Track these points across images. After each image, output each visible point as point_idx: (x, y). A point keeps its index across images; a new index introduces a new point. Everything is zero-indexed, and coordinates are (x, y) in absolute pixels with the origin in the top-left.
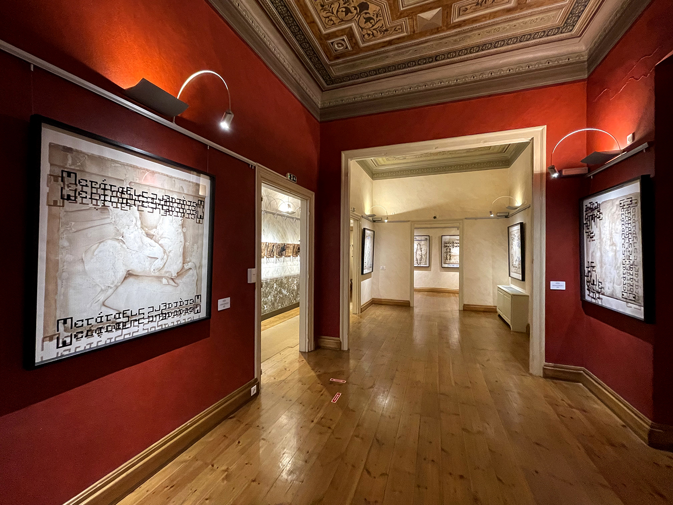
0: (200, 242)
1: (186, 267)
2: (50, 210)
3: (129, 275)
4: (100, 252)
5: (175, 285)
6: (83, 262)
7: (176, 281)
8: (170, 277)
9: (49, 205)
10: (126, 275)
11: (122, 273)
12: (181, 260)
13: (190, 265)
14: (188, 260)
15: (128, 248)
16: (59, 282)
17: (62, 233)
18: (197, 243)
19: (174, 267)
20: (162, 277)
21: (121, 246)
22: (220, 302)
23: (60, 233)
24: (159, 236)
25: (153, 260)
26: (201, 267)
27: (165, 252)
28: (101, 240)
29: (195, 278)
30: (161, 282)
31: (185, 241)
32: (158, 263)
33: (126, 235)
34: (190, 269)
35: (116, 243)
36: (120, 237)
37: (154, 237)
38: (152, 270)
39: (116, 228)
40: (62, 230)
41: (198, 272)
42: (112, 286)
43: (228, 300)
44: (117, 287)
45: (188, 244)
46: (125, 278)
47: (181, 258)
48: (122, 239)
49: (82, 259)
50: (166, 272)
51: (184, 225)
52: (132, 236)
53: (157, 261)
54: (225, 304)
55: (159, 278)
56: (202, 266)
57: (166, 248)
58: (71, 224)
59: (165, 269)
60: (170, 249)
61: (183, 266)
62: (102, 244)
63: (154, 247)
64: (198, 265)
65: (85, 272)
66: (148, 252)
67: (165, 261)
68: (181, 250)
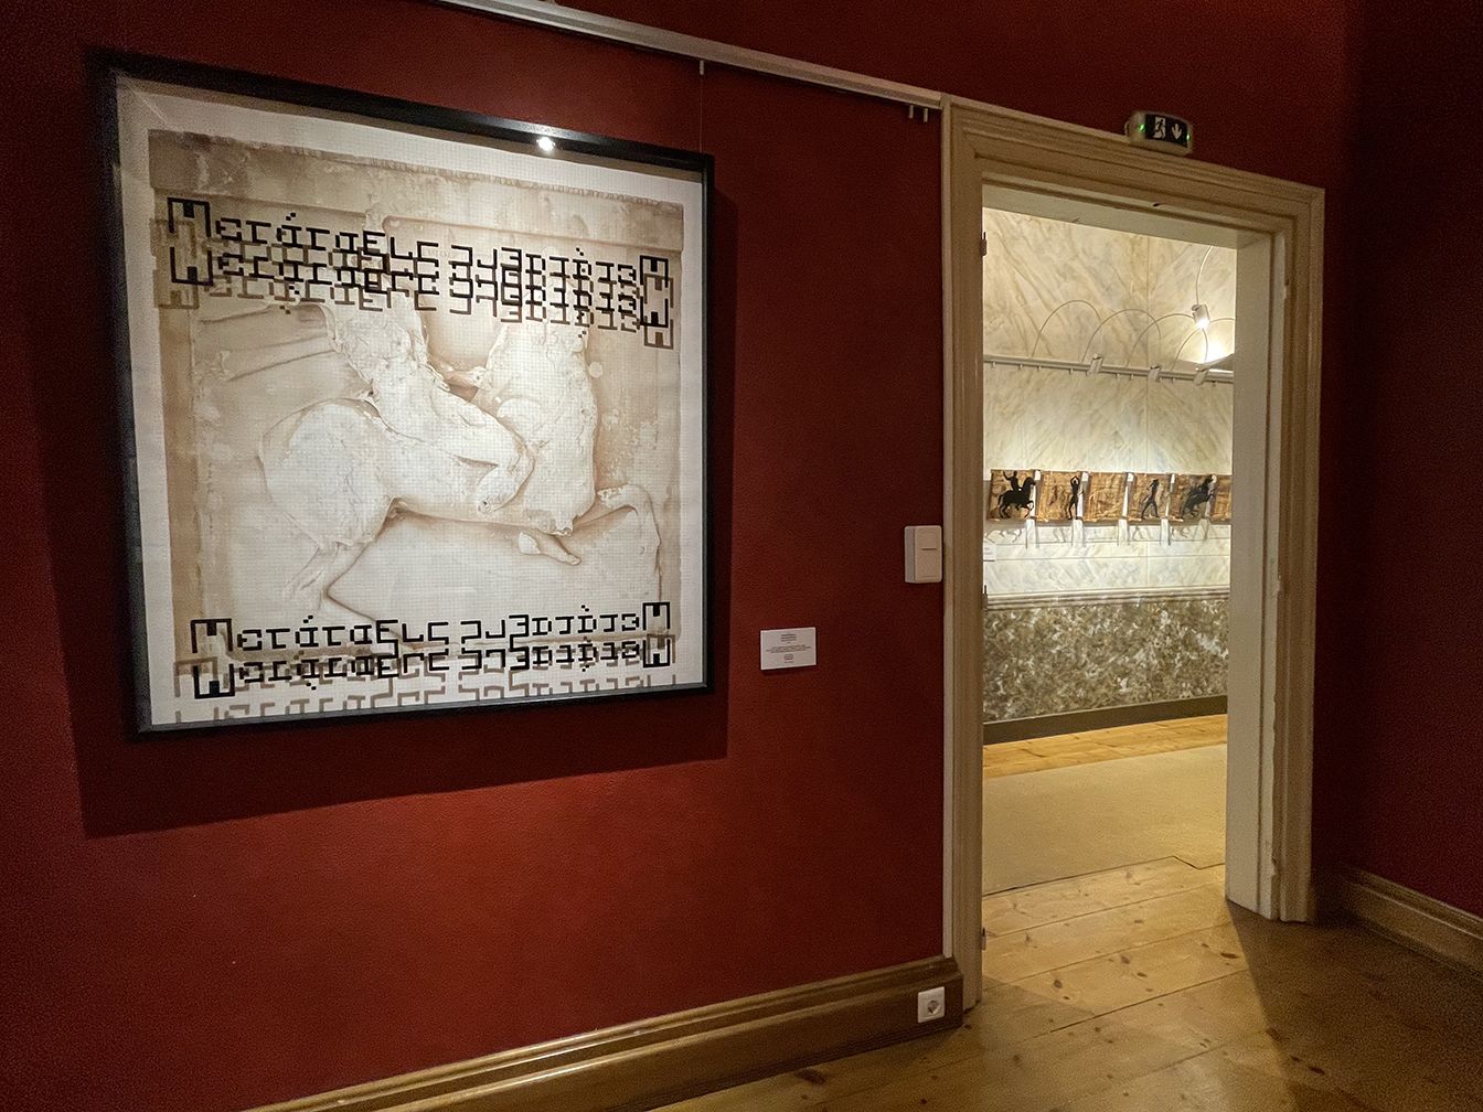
0: (664, 416)
1: (610, 500)
2: (163, 320)
3: (398, 513)
4: (306, 438)
5: (571, 559)
6: (261, 466)
7: (572, 545)
8: (547, 530)
9: (161, 306)
10: (390, 512)
11: (374, 505)
12: (586, 475)
13: (624, 495)
14: (617, 476)
15: (389, 429)
16: (204, 519)
17: (200, 382)
18: (652, 417)
19: (563, 497)
20: (515, 530)
21: (368, 422)
22: (769, 639)
23: (195, 381)
24: (498, 391)
25: (481, 470)
26: (672, 504)
27: (521, 445)
28: (307, 404)
29: (650, 542)
30: (514, 544)
31: (602, 409)
32: (497, 483)
33: (382, 387)
34: (627, 508)
35: (351, 413)
36: (362, 394)
37: (478, 396)
38: (478, 503)
39: (349, 366)
40: (198, 373)
41: (661, 521)
42: (349, 543)
43: (807, 636)
44: (364, 548)
45: (615, 420)
46: (388, 522)
47: (588, 468)
48: (370, 400)
49: (258, 458)
50: (531, 514)
51: (592, 354)
52: (402, 389)
53: (494, 473)
54: (793, 648)
55: (505, 532)
56: (678, 503)
57: (526, 433)
58: (221, 355)
59: (526, 504)
60: (541, 435)
61: (598, 497)
62: (310, 414)
63: (479, 426)
64: (660, 496)
65: (267, 496)
66: (460, 442)
67: (523, 475)
68: (586, 441)
